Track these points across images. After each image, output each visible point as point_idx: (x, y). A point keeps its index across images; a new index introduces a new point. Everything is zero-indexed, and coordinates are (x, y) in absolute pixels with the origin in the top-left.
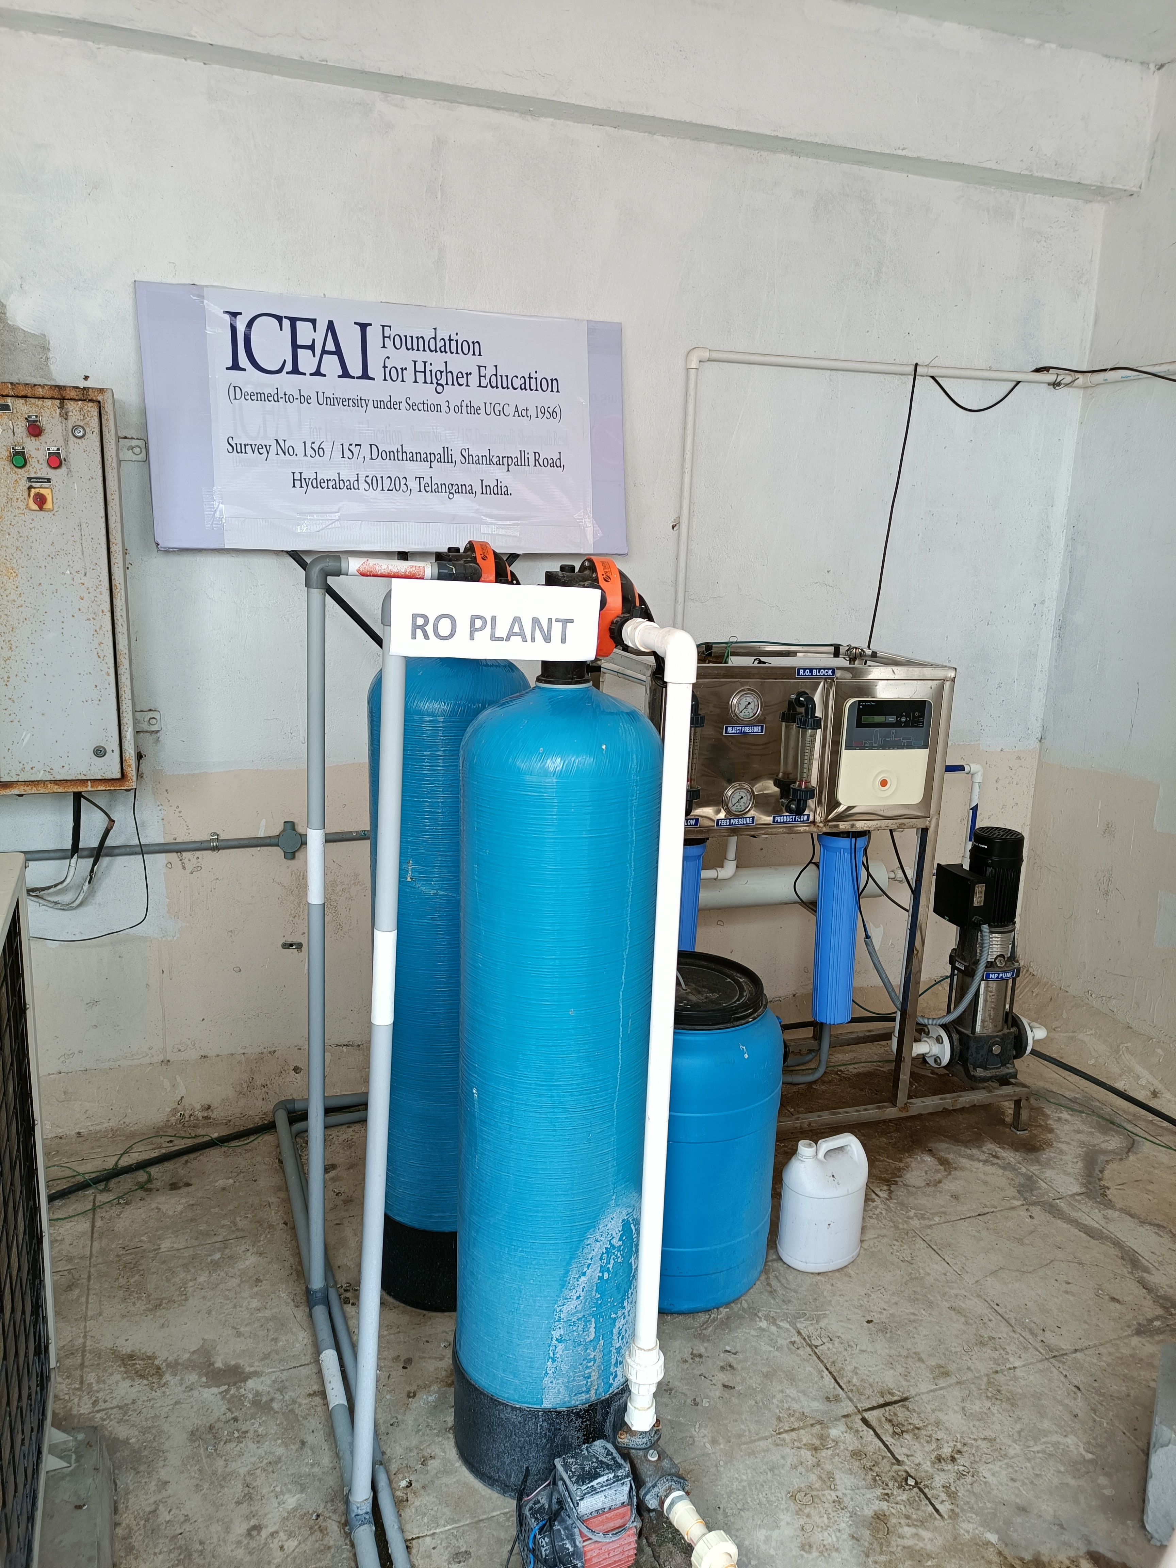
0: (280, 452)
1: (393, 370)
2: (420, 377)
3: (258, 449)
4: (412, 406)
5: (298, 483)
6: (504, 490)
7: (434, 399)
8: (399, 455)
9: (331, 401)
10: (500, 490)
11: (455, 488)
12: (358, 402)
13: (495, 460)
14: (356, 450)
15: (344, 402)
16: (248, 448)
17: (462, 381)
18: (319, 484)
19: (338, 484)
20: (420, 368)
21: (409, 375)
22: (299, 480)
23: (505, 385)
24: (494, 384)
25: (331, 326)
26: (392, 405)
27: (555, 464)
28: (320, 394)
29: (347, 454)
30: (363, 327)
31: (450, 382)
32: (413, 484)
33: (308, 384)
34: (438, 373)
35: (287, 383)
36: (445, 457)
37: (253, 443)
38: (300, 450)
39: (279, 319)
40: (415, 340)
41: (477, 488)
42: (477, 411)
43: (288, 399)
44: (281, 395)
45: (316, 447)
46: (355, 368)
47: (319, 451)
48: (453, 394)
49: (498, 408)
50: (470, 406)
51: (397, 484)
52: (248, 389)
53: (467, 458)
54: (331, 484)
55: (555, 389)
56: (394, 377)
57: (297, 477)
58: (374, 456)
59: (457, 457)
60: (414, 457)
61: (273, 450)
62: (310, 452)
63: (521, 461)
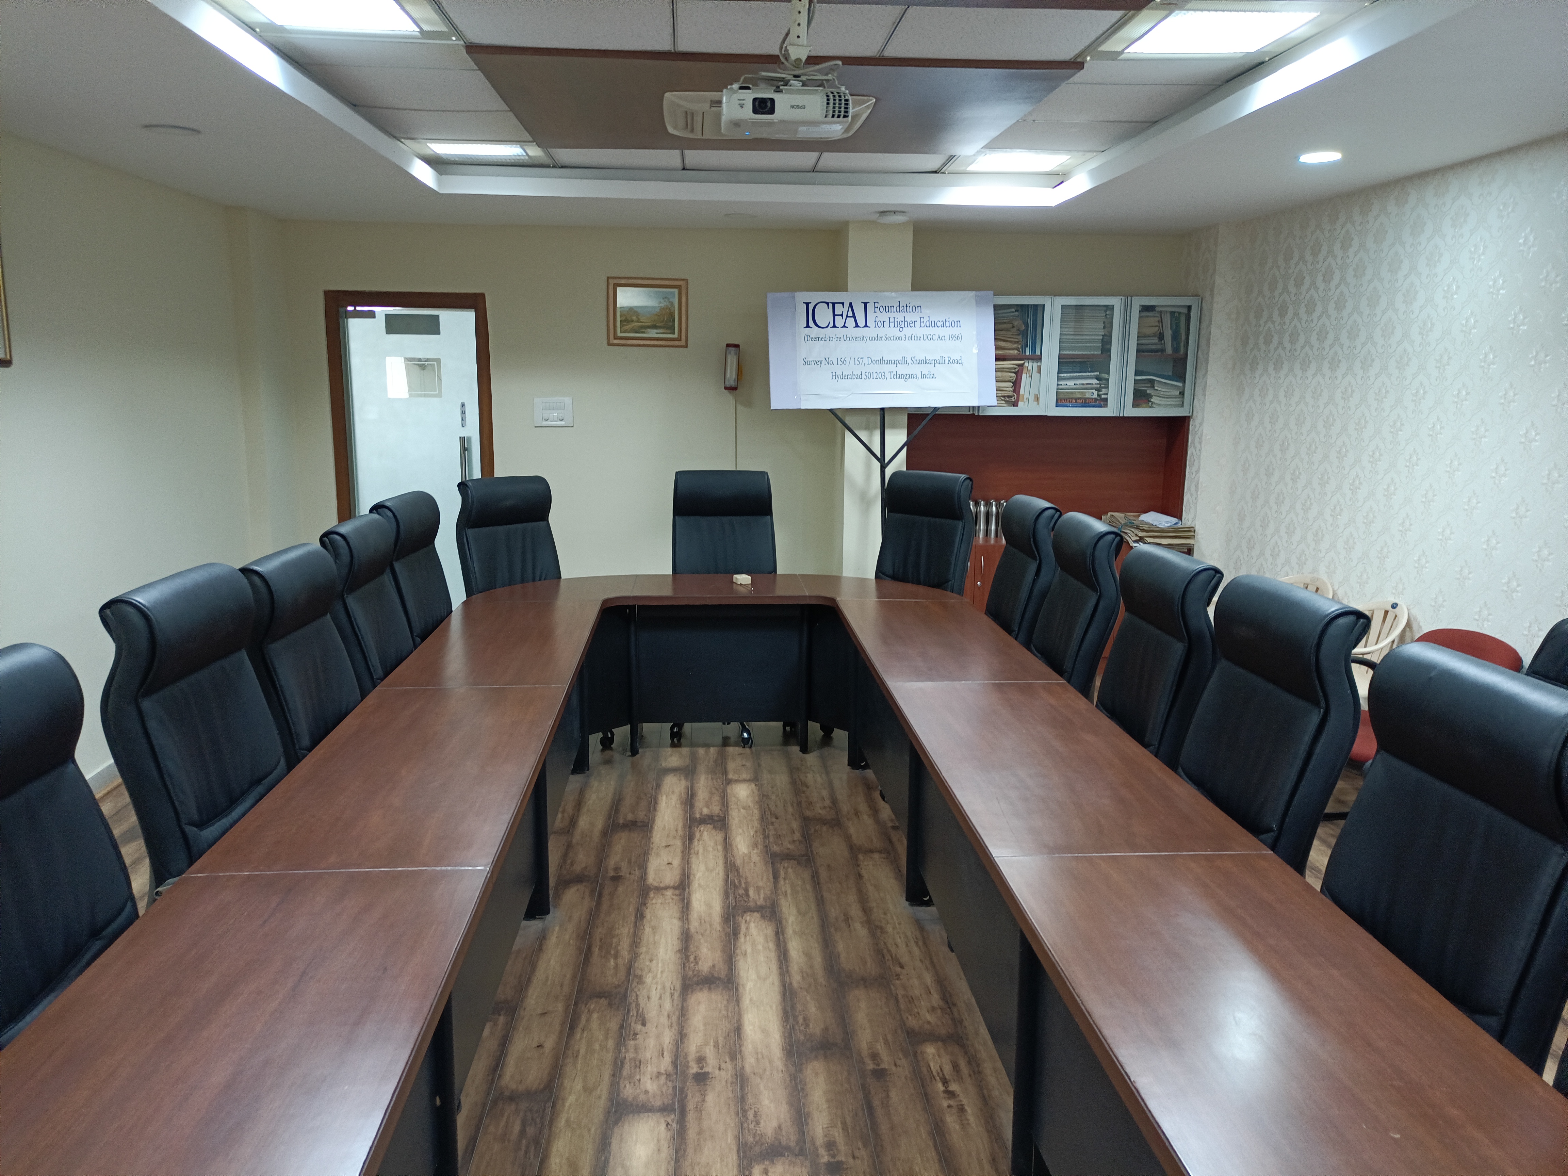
0: (826, 363)
1: (879, 323)
2: (892, 324)
3: (816, 363)
4: (887, 339)
5: (834, 377)
6: (932, 376)
7: (899, 334)
8: (882, 361)
9: (851, 339)
10: (931, 376)
11: (908, 376)
12: (863, 338)
13: (928, 362)
14: (861, 360)
15: (856, 339)
16: (812, 362)
17: (912, 325)
18: (844, 377)
19: (852, 377)
20: (892, 320)
21: (887, 324)
22: (834, 376)
23: (933, 325)
24: (928, 325)
25: (851, 304)
26: (878, 338)
27: (959, 362)
28: (845, 336)
29: (857, 362)
30: (866, 304)
31: (906, 326)
32: (888, 375)
33: (839, 332)
34: (901, 323)
35: (830, 331)
36: (904, 362)
37: (814, 360)
38: (835, 362)
39: (828, 304)
40: (890, 308)
41: (919, 376)
42: (919, 339)
43: (830, 339)
44: (827, 337)
45: (842, 360)
46: (861, 323)
47: (844, 362)
48: (908, 331)
49: (929, 337)
50: (916, 336)
51: (880, 375)
52: (813, 336)
53: (915, 361)
54: (849, 377)
55: (959, 326)
56: (880, 325)
57: (834, 374)
58: (870, 363)
59: (909, 361)
60: (889, 362)
61: (823, 363)
62: (840, 363)
63: (941, 361)
